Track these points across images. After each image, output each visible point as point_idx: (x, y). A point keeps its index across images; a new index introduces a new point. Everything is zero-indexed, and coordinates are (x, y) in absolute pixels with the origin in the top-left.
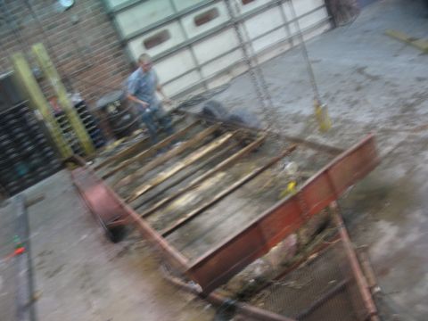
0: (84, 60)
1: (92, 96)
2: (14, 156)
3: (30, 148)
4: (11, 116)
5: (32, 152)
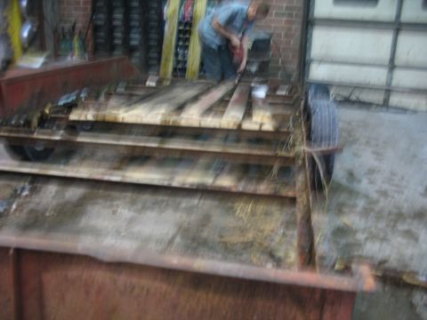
2: (118, 42)
3: (135, 43)
5: (136, 49)
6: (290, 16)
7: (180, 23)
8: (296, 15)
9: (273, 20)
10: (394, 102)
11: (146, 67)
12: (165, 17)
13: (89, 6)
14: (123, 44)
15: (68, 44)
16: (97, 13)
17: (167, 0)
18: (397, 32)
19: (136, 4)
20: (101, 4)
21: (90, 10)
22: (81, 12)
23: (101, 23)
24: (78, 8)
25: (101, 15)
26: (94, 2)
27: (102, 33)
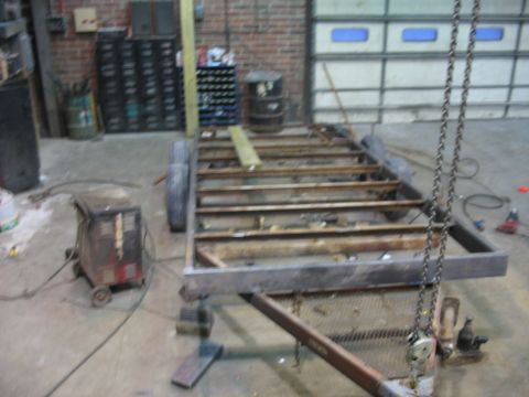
0: (257, 20)
2: (131, 91)
3: (151, 91)
4: (148, 46)
5: (152, 97)
6: (293, 51)
7: (198, 68)
8: (300, 51)
9: (279, 58)
10: (387, 118)
11: (163, 113)
12: (178, 64)
13: (88, 55)
14: (137, 93)
15: (80, 100)
16: (106, 64)
17: (181, 48)
18: (384, 61)
19: (148, 53)
20: (109, 55)
21: (89, 59)
22: (79, 62)
23: (110, 74)
24: (74, 58)
25: (110, 66)
26: (98, 53)
27: (112, 84)
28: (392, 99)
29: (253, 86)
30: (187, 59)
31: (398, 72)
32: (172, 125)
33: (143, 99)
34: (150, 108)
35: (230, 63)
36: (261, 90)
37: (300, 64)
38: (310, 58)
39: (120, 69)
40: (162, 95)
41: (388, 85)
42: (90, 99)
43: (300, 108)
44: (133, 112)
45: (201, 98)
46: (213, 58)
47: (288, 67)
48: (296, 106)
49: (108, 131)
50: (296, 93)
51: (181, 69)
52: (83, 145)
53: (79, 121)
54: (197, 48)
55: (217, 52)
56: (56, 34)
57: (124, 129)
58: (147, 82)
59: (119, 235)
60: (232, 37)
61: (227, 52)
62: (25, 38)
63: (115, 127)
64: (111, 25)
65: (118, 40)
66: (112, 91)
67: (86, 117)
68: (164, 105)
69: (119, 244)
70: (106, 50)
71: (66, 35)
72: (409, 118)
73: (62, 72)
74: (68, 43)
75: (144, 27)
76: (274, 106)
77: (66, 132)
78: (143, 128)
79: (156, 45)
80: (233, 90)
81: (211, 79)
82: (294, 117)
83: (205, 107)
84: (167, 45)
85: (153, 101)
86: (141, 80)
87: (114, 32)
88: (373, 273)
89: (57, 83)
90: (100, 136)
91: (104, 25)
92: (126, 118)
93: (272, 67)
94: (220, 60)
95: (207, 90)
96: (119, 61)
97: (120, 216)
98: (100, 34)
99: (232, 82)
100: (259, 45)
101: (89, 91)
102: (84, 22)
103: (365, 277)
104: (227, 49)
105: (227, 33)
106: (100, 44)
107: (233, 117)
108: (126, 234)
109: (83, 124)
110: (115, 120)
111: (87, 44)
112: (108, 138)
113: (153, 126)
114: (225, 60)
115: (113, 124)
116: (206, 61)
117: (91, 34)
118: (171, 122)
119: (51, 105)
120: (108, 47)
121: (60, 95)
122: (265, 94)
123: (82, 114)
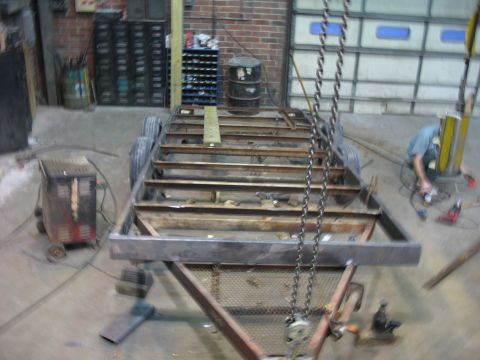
0: (242, 10)
1: (229, 51)
2: (123, 68)
3: (141, 69)
4: (140, 28)
5: (141, 74)
6: (274, 41)
7: (184, 51)
9: (261, 46)
10: (358, 108)
11: (151, 90)
12: (167, 46)
13: (86, 33)
14: (128, 70)
15: (76, 73)
16: (101, 42)
17: (169, 32)
18: (358, 55)
19: (140, 34)
20: (104, 34)
21: (87, 37)
22: (78, 39)
23: (105, 51)
24: (74, 35)
25: (105, 44)
26: (96, 31)
27: (106, 61)
28: (363, 90)
29: (233, 70)
30: (175, 42)
31: (371, 66)
32: (158, 101)
33: (133, 76)
34: (138, 85)
35: (214, 48)
36: (241, 74)
37: (279, 53)
38: (289, 48)
39: (114, 48)
40: (151, 73)
41: (360, 77)
42: (85, 72)
43: (277, 93)
44: (124, 87)
45: (186, 78)
46: (199, 41)
47: (268, 55)
48: (274, 91)
49: (100, 103)
50: (275, 80)
51: (170, 51)
52: (76, 114)
53: (74, 92)
54: (185, 32)
55: (203, 37)
56: (58, 13)
57: (114, 103)
58: (136, 61)
59: (75, 198)
60: (218, 24)
61: (213, 38)
62: (28, 14)
63: (107, 100)
64: (109, 7)
65: (113, 21)
66: (106, 67)
67: (81, 88)
68: (152, 83)
69: (75, 206)
70: (103, 29)
71: (67, 14)
72: (378, 109)
73: (61, 47)
74: (68, 22)
75: (138, 11)
76: (252, 90)
77: (62, 102)
78: (132, 102)
79: (147, 27)
80: (215, 73)
81: (195, 61)
82: (271, 101)
83: (189, 87)
84: (158, 28)
85: (142, 78)
86: (132, 59)
87: (110, 14)
88: (287, 252)
89: (57, 57)
90: (92, 107)
91: (102, 6)
92: (117, 92)
93: (253, 54)
94: (206, 45)
95: (191, 72)
96: (114, 40)
97: (76, 181)
98: (98, 14)
99: (215, 66)
100: (242, 34)
101: (84, 66)
102: (84, 3)
103: (279, 256)
104: (213, 34)
105: (214, 20)
106: (96, 24)
107: (214, 98)
108: (81, 198)
109: (78, 95)
110: (108, 94)
111: (86, 23)
112: (99, 109)
113: (142, 101)
114: (209, 45)
115: (105, 97)
116: (192, 45)
117: (89, 14)
118: (157, 98)
119: (50, 76)
120: (104, 27)
121: (59, 68)
122: (243, 79)
123: (77, 86)
